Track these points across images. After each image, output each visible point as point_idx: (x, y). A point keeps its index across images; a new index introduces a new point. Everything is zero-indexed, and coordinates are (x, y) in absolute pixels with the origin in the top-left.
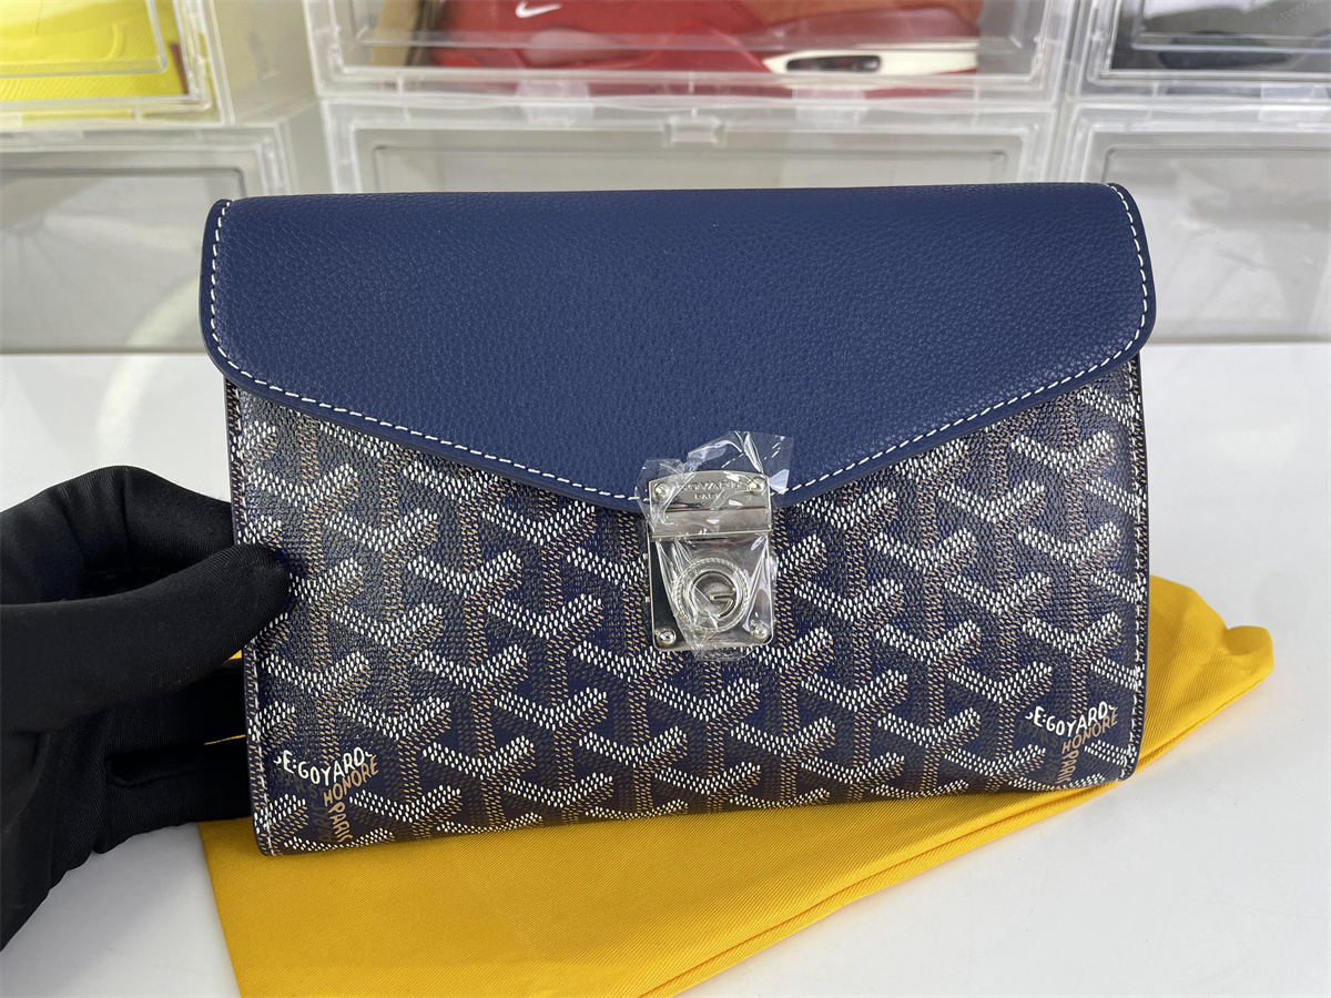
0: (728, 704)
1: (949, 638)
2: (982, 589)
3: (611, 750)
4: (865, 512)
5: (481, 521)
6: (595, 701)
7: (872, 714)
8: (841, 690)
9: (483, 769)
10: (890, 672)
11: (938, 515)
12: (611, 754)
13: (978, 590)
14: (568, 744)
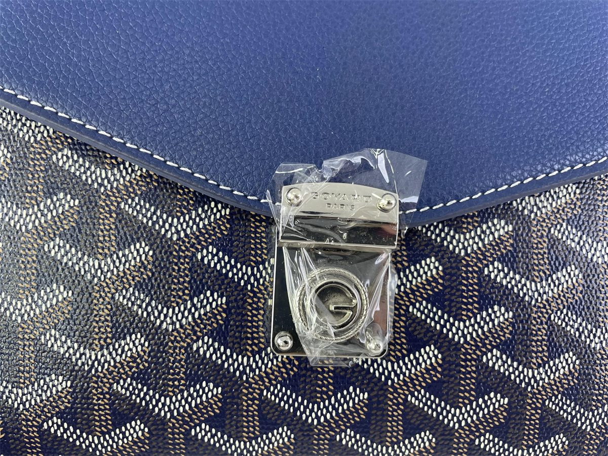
0: (337, 410)
1: (550, 368)
2: (584, 324)
3: (222, 442)
4: (483, 241)
5: (120, 212)
6: (210, 395)
7: (472, 432)
8: (445, 408)
9: (100, 446)
10: (492, 395)
11: (549, 250)
12: (221, 446)
13: (581, 324)
14: (181, 432)
